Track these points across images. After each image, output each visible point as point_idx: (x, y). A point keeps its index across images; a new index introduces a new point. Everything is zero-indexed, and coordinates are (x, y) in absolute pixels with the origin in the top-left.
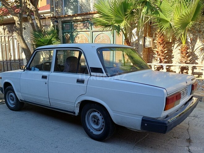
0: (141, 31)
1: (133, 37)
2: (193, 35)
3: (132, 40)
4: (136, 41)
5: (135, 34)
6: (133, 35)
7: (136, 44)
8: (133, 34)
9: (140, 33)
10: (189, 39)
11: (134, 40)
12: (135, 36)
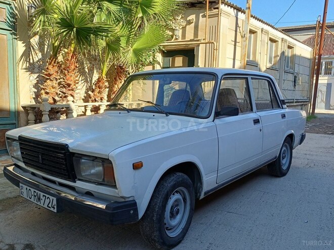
0: (48, 44)
1: (33, 53)
2: (90, 63)
3: (31, 57)
4: (38, 61)
5: (36, 47)
6: (33, 48)
7: (39, 67)
8: (32, 46)
9: (46, 47)
10: (87, 67)
11: (36, 59)
12: (37, 52)
